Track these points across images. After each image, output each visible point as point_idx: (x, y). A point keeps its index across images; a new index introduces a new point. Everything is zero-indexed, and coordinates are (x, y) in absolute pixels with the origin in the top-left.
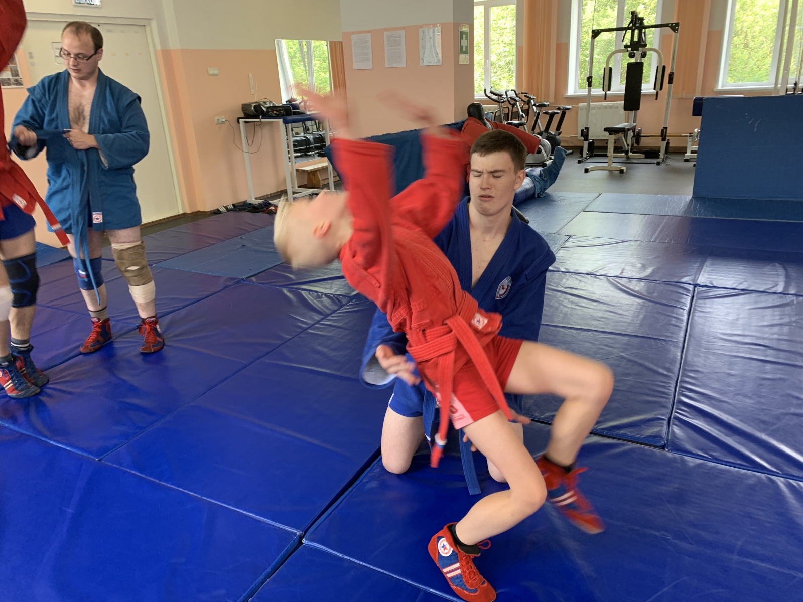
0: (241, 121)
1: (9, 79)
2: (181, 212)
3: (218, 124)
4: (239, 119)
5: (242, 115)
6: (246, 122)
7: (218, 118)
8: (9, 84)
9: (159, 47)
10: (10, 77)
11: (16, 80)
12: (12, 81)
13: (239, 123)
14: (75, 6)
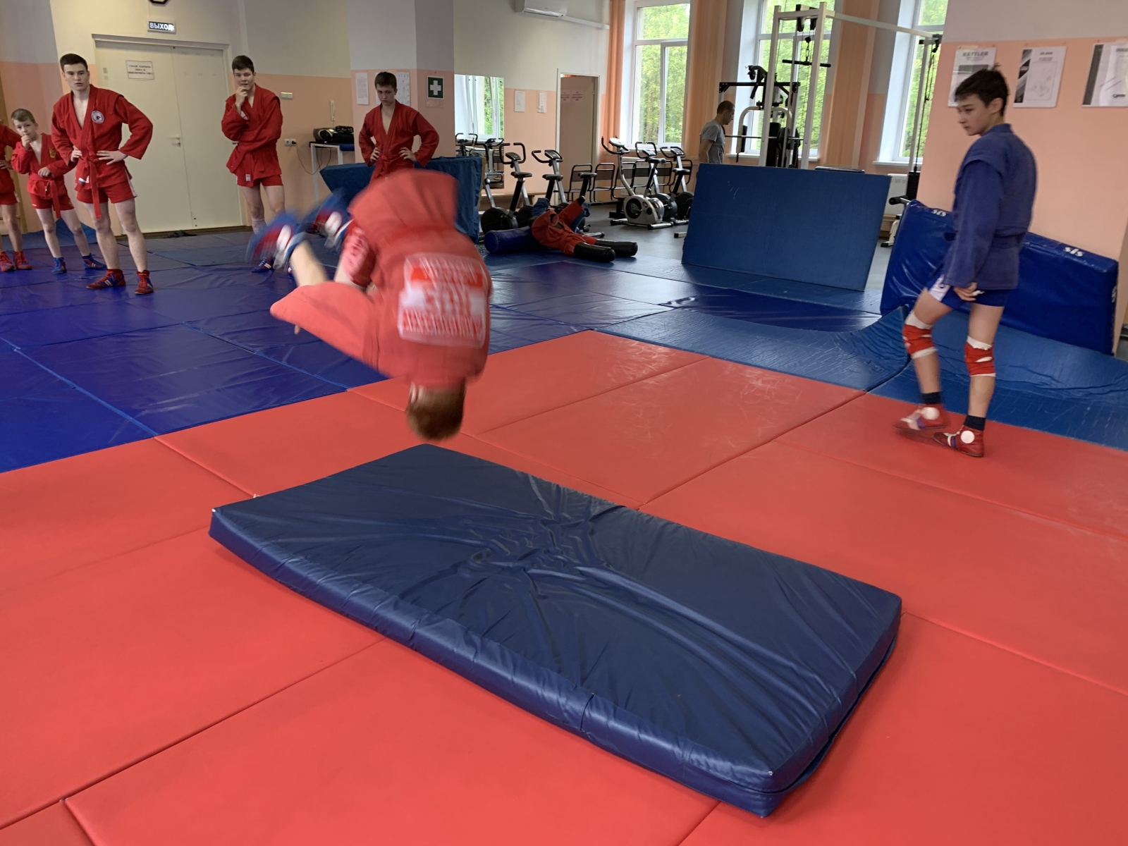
0: (312, 144)
2: (242, 224)
3: (286, 146)
4: (311, 142)
5: (315, 141)
6: (316, 147)
7: (288, 140)
13: (310, 146)
14: (149, 31)
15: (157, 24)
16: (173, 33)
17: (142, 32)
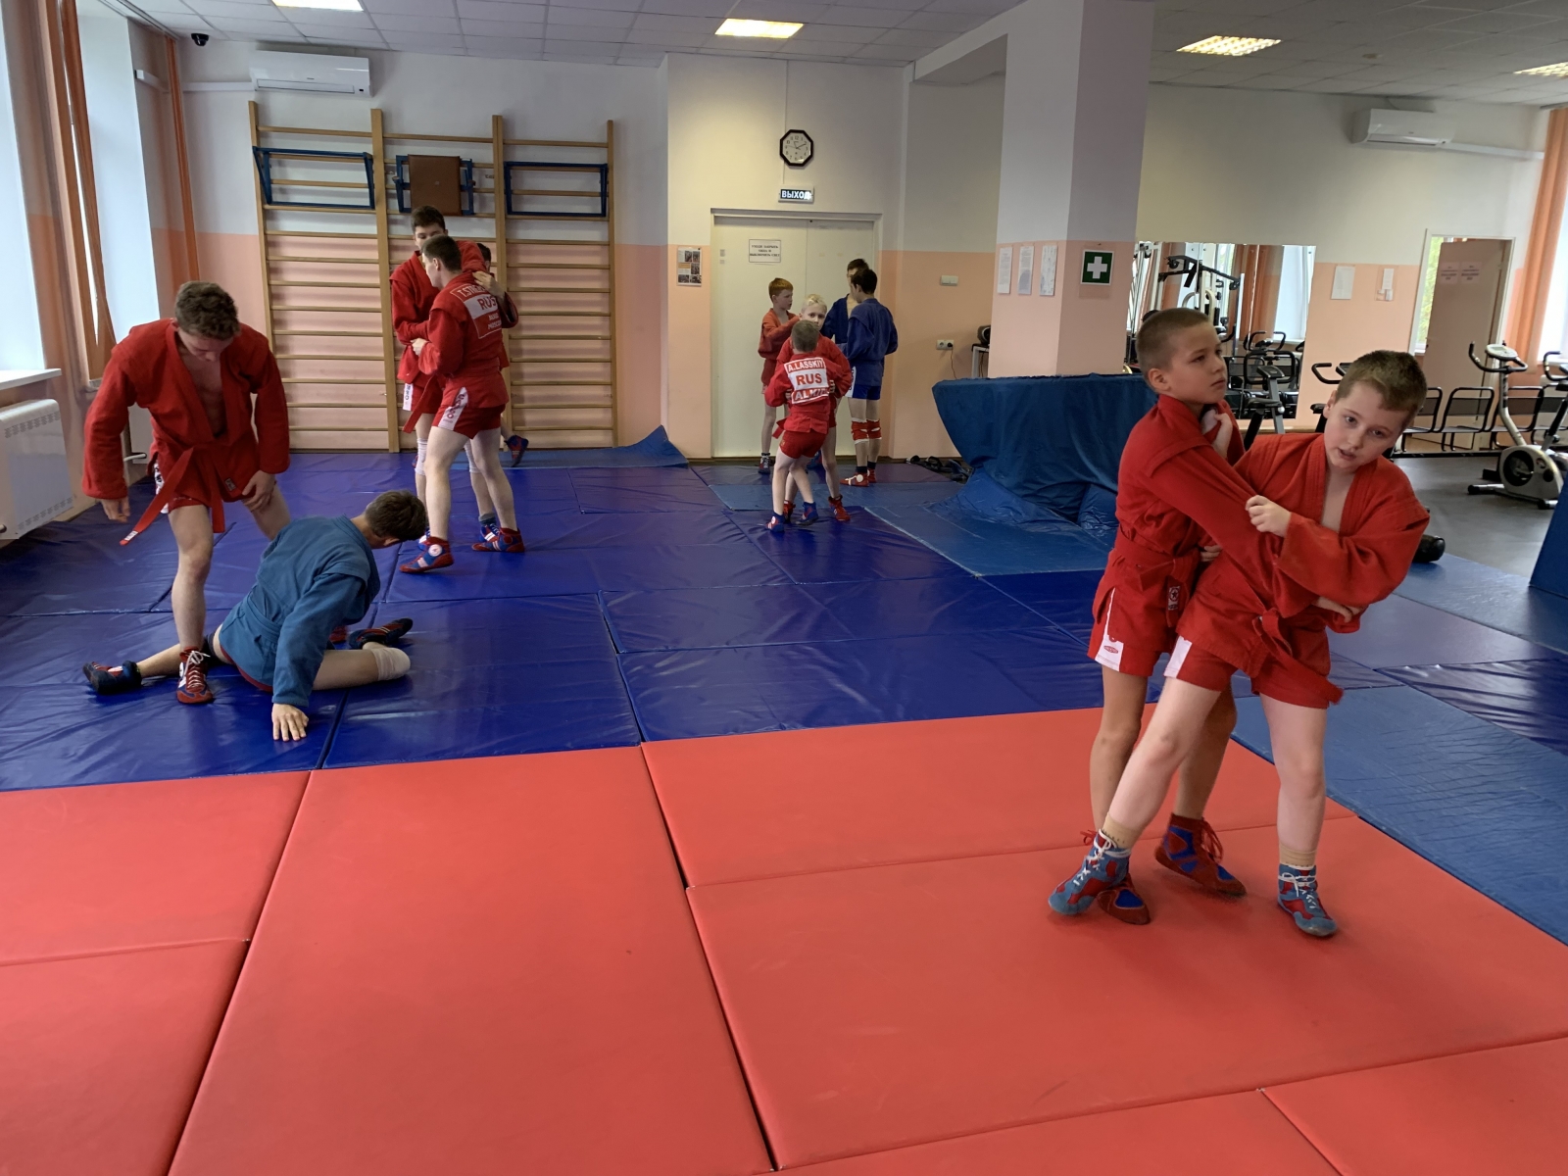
0: (975, 348)
1: (688, 276)
3: (939, 349)
4: (974, 345)
5: (979, 342)
6: (980, 351)
7: (942, 341)
8: (687, 281)
9: (881, 248)
10: (689, 274)
11: (695, 278)
12: (690, 278)
13: (972, 350)
14: (780, 202)
15: (790, 191)
16: (810, 203)
17: (772, 203)
